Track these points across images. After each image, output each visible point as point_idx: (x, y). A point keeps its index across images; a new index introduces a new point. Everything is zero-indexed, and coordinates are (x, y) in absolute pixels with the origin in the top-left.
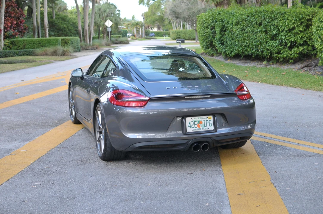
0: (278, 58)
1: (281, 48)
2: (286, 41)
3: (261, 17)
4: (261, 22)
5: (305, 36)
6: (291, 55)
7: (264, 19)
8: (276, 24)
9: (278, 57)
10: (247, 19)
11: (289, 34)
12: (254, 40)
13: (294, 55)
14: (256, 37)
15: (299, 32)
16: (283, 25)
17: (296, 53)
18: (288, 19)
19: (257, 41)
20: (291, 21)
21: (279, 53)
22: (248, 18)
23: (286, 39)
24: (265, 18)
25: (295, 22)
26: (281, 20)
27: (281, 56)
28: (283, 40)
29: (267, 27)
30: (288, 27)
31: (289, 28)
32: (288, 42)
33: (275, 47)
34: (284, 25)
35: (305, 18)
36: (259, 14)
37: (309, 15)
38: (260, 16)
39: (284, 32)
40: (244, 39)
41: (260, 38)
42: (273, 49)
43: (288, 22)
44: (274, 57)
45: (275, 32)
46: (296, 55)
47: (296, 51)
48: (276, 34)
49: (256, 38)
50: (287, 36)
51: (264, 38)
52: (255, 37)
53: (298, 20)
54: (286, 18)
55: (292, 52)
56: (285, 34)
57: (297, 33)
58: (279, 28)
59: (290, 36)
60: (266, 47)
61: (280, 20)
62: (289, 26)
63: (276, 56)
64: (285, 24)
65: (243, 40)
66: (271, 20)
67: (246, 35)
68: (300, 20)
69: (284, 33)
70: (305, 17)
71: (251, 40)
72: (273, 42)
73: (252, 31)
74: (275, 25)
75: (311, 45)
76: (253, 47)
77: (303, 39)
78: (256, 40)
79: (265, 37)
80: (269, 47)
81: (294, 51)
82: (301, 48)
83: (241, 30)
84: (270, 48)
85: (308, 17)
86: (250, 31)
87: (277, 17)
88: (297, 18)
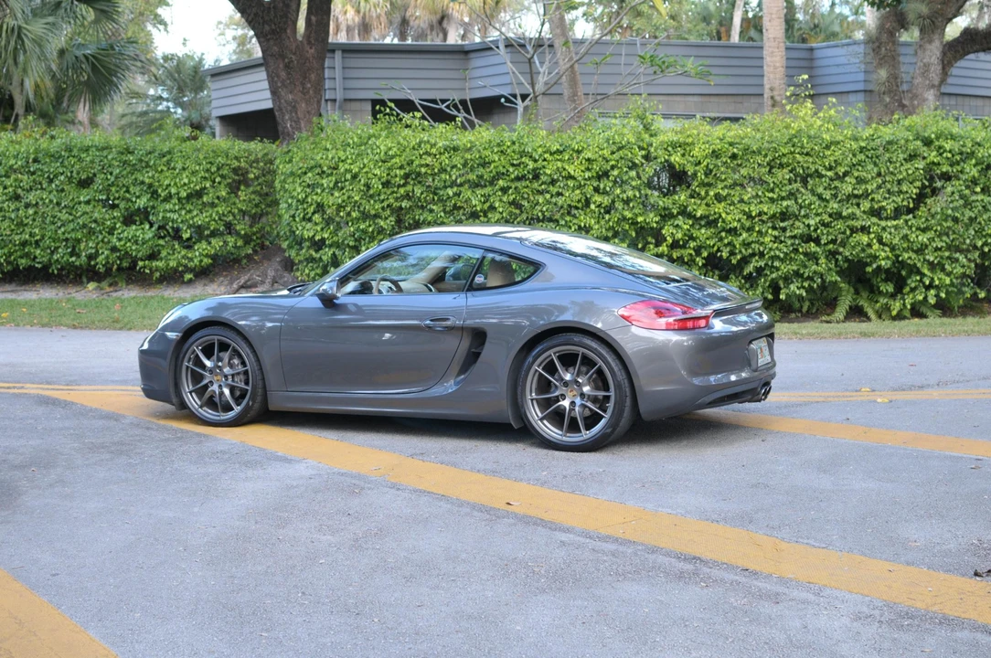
0: (147, 271)
1: (161, 242)
2: (181, 225)
3: (92, 162)
4: (91, 175)
5: (230, 212)
6: (191, 260)
7: (103, 168)
8: (147, 181)
9: (151, 270)
10: (32, 169)
11: (189, 207)
12: (63, 225)
13: (201, 261)
14: (71, 218)
15: (216, 201)
16: (172, 184)
17: (207, 256)
18: (184, 169)
19: (73, 230)
20: (194, 173)
21: (153, 256)
22: (37, 166)
23: (179, 220)
24: (105, 164)
25: (207, 175)
26: (162, 171)
27: (160, 264)
28: (170, 224)
29: (113, 189)
30: (186, 188)
31: (189, 191)
32: (185, 228)
33: (143, 244)
34: (175, 184)
35: (227, 165)
36: (83, 155)
37: (237, 158)
38: (88, 159)
39: (175, 200)
40: (21, 224)
41: (89, 220)
42: (134, 248)
43: (187, 176)
44: (138, 268)
45: (142, 202)
46: (207, 261)
47: (206, 249)
48: (147, 207)
49: (73, 220)
50: (183, 212)
51: (106, 220)
52: (64, 216)
53: (214, 169)
54: (179, 166)
55: (197, 254)
56: (177, 207)
57: (213, 203)
58: (160, 191)
59: (190, 211)
60: (109, 242)
61: (159, 169)
62: (192, 186)
63: (145, 267)
64: (178, 180)
65: (13, 227)
66: (128, 169)
67: (31, 211)
68: (218, 169)
69: (175, 205)
70: (229, 162)
71: (53, 227)
72: (137, 230)
73: (55, 201)
74: (143, 183)
75: (243, 232)
76: (58, 244)
77: (225, 218)
78: (71, 226)
79: (107, 216)
80: (122, 243)
81: (201, 250)
82: (217, 243)
83: (7, 200)
84: (124, 245)
85: (236, 164)
86: (47, 201)
87: (152, 163)
88: (209, 166)
